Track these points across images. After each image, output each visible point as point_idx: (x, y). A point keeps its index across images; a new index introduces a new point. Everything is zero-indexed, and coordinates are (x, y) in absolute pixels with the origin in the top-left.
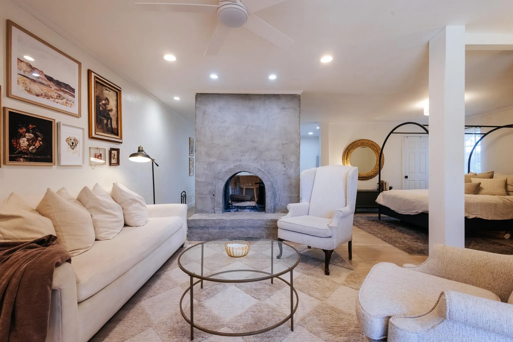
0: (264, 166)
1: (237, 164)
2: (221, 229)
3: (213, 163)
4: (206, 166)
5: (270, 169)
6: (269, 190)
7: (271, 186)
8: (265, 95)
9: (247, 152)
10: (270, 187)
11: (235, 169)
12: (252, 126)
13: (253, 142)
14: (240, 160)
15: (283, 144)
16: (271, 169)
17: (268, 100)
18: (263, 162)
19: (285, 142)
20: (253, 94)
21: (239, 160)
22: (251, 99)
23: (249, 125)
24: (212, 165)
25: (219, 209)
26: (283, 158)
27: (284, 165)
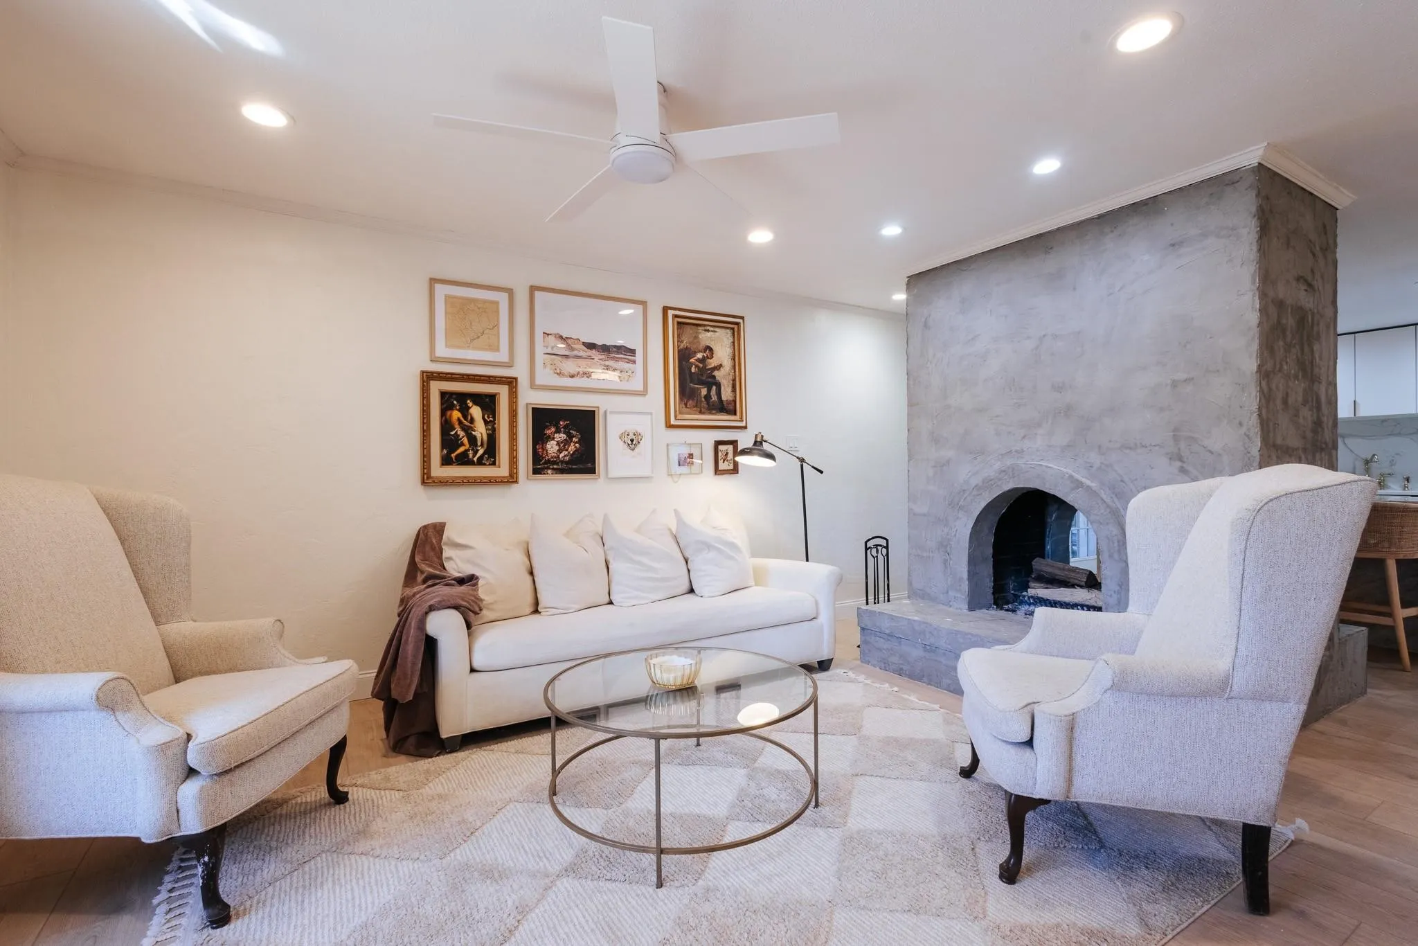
0: (1099, 468)
1: (1009, 462)
2: (929, 651)
3: (948, 462)
4: (931, 472)
5: (1122, 481)
6: (1111, 556)
7: (1118, 542)
8: (1100, 217)
9: (1039, 425)
10: (1116, 544)
11: (1000, 479)
12: (1055, 337)
13: (1059, 388)
14: (1020, 452)
15: (1175, 384)
16: (1126, 479)
17: (1112, 232)
18: (1095, 458)
19: (1181, 376)
20: (1058, 229)
21: (1016, 451)
22: (1051, 248)
23: (1044, 336)
24: (944, 467)
25: (959, 595)
26: (1176, 438)
27: (1178, 464)
